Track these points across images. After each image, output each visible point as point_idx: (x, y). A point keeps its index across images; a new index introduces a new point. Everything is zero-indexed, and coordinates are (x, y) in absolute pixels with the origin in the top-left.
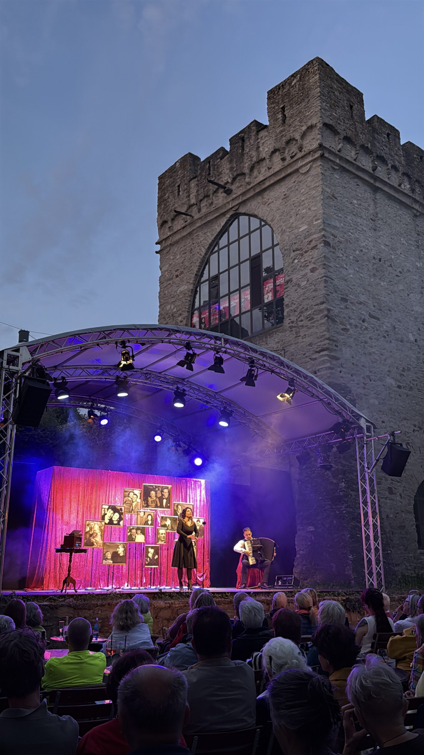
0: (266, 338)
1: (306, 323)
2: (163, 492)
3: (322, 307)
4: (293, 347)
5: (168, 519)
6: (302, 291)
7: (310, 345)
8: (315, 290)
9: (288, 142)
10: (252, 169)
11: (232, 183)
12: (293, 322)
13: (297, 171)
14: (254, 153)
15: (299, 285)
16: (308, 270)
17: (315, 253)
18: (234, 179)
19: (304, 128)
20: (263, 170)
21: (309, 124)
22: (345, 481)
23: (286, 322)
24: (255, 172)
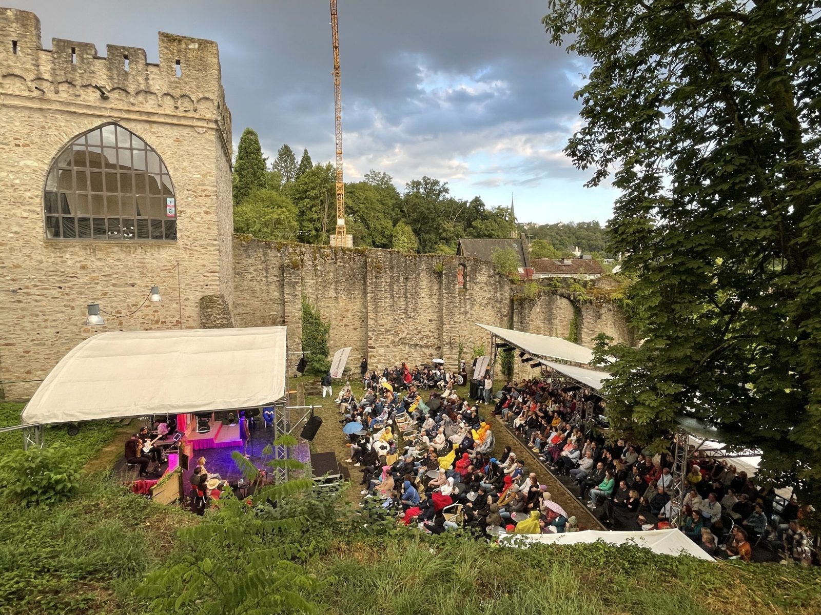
0: (159, 248)
1: (199, 249)
3: (215, 242)
4: (186, 263)
6: (196, 225)
7: (204, 266)
8: (209, 229)
9: (182, 96)
10: (138, 93)
11: (109, 92)
12: (187, 245)
13: (192, 127)
14: (141, 80)
15: (193, 219)
16: (202, 210)
17: (209, 200)
18: (114, 89)
19: (201, 96)
20: (151, 102)
21: (207, 95)
23: (180, 242)
24: (141, 98)
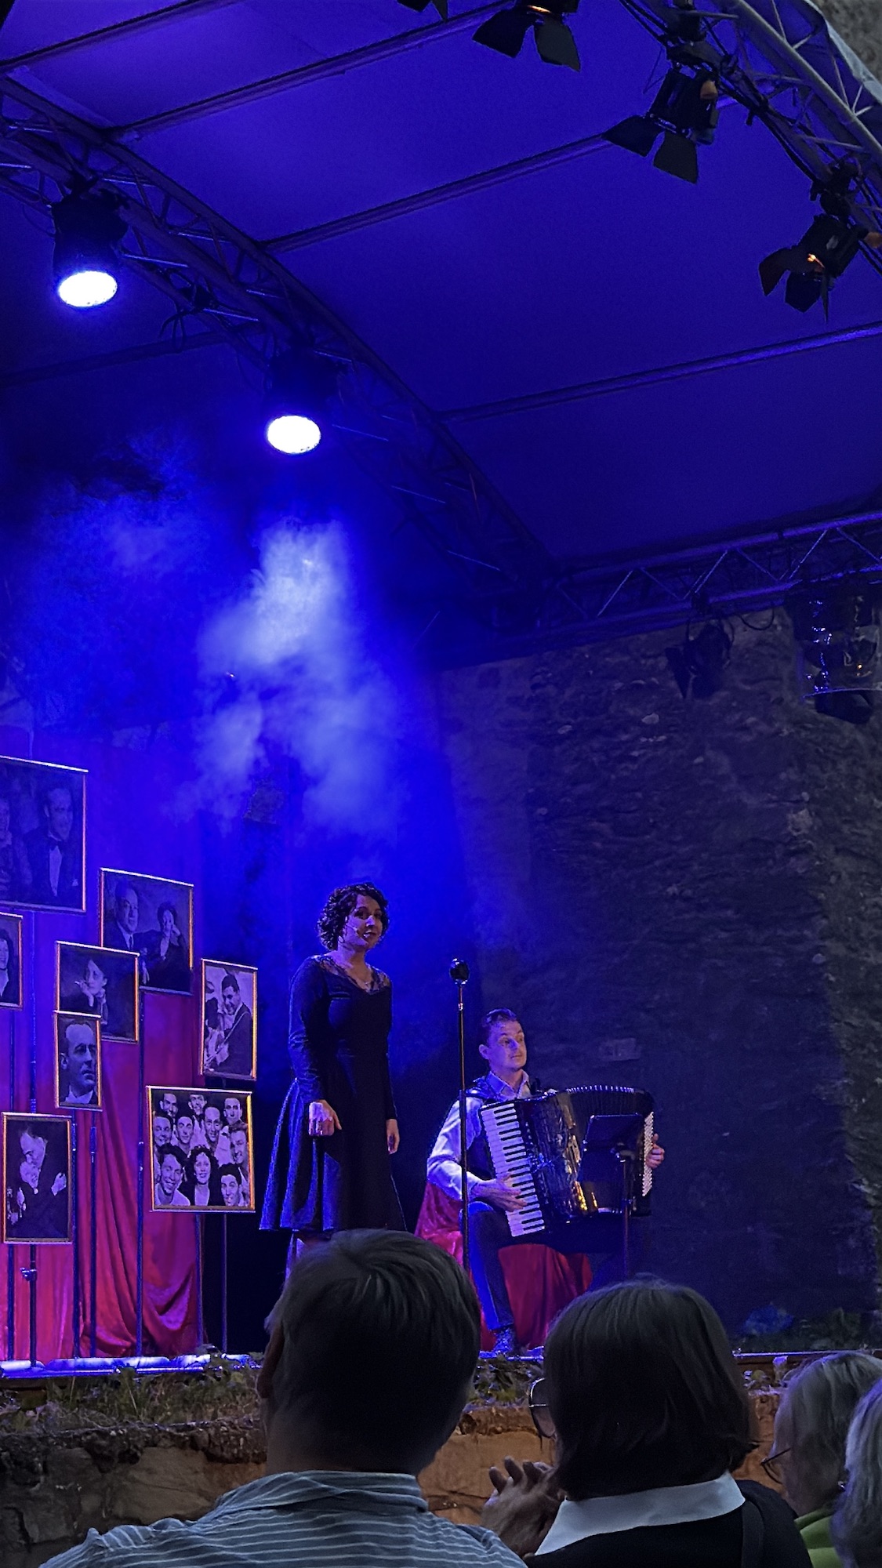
2: (49, 803)
5: (93, 967)
22: (813, 800)
